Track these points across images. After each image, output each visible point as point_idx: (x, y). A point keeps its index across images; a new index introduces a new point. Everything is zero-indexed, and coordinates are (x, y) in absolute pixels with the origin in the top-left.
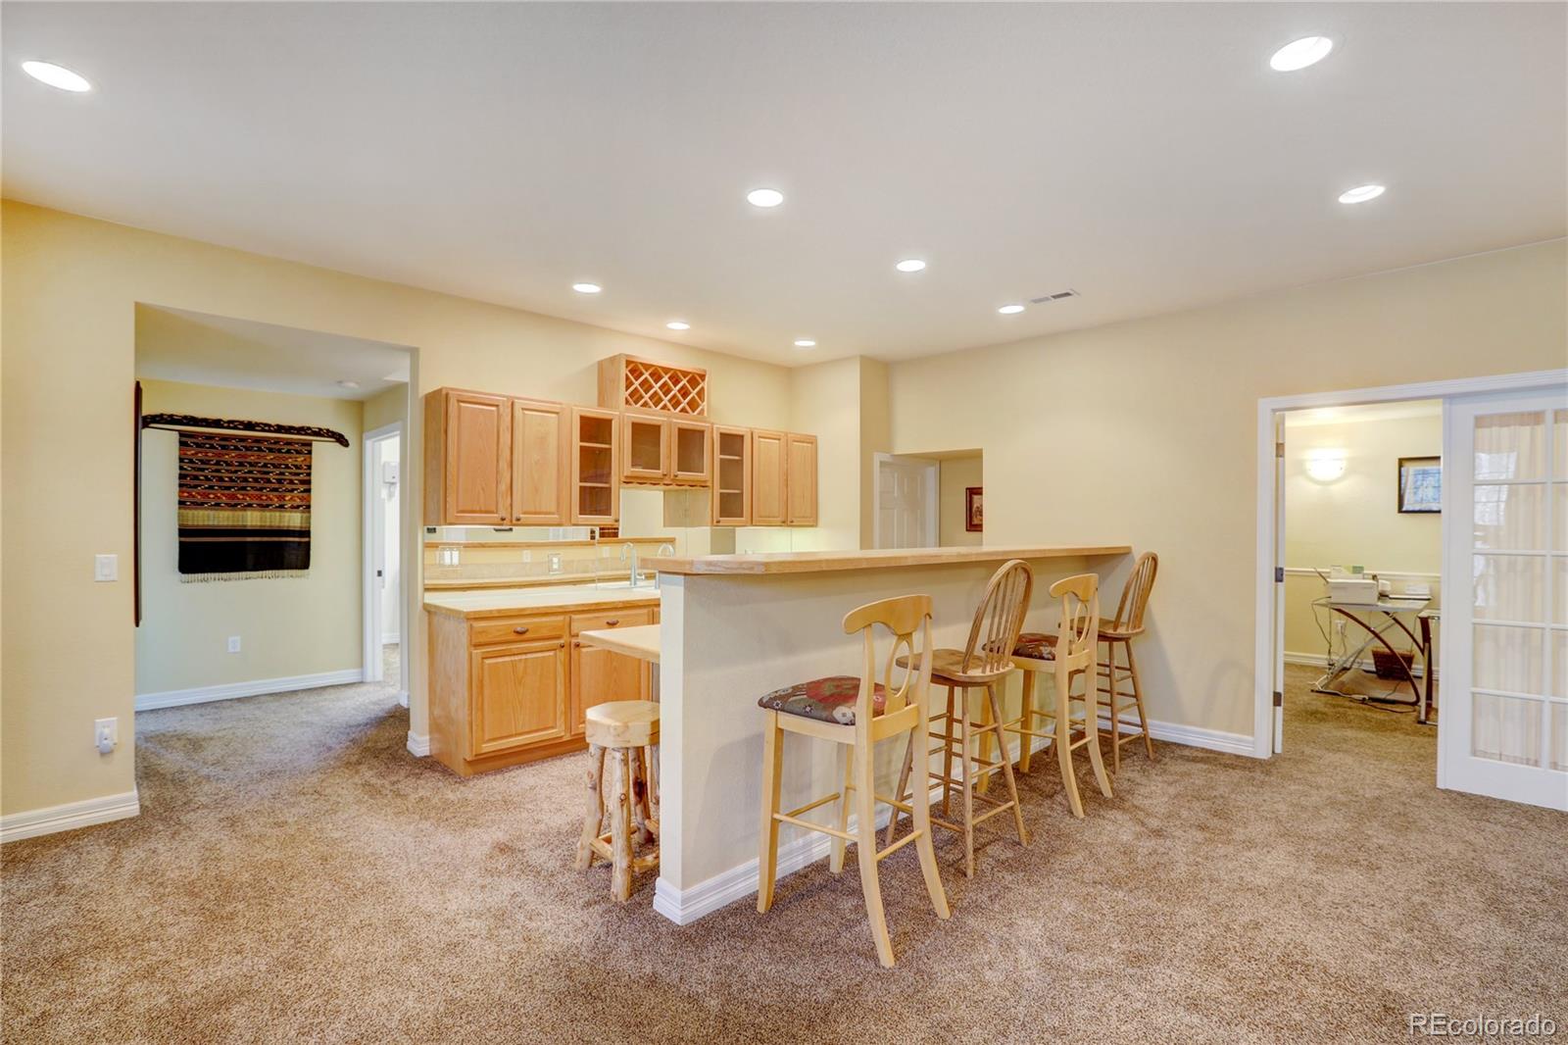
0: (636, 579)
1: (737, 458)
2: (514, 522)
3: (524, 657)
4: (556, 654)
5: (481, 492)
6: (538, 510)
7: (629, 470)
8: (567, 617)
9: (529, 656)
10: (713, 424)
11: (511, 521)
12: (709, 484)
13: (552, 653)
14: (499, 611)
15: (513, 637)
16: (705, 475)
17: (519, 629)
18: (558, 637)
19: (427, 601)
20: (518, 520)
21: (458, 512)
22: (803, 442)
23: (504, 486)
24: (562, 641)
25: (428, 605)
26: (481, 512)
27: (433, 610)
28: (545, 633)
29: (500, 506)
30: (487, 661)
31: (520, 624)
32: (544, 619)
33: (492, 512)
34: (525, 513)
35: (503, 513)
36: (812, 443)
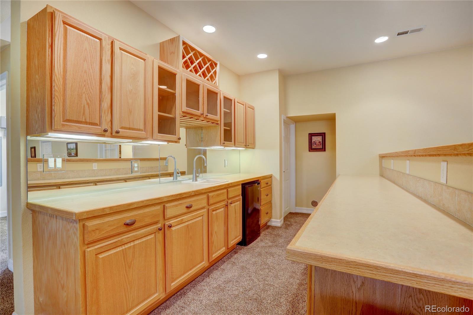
0: (176, 176)
1: (228, 111)
2: (114, 134)
3: (132, 244)
4: (155, 235)
5: (86, 107)
6: (132, 126)
7: (185, 109)
8: (162, 206)
9: (137, 242)
10: (220, 91)
11: (112, 134)
12: (219, 123)
13: (153, 236)
14: (111, 208)
15: (125, 229)
16: (217, 118)
17: (128, 221)
18: (156, 223)
19: (30, 201)
20: (117, 132)
21: (64, 121)
22: (251, 108)
23: (106, 104)
24: (159, 225)
25: (31, 204)
26: (86, 123)
27: (37, 209)
28: (148, 220)
29: (103, 119)
30: (101, 256)
31: (127, 217)
32: (147, 210)
33: (96, 124)
34: (122, 128)
35: (106, 125)
36: (253, 109)
